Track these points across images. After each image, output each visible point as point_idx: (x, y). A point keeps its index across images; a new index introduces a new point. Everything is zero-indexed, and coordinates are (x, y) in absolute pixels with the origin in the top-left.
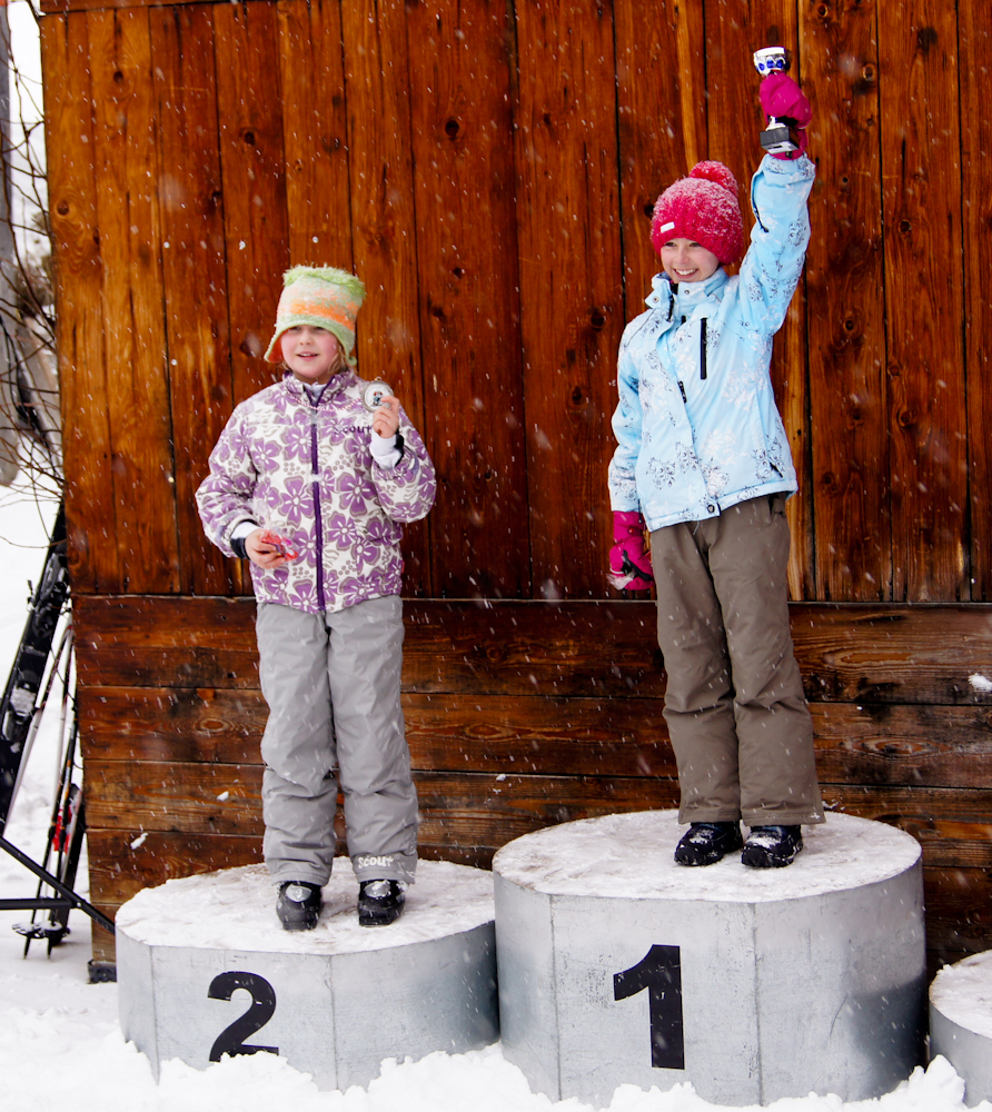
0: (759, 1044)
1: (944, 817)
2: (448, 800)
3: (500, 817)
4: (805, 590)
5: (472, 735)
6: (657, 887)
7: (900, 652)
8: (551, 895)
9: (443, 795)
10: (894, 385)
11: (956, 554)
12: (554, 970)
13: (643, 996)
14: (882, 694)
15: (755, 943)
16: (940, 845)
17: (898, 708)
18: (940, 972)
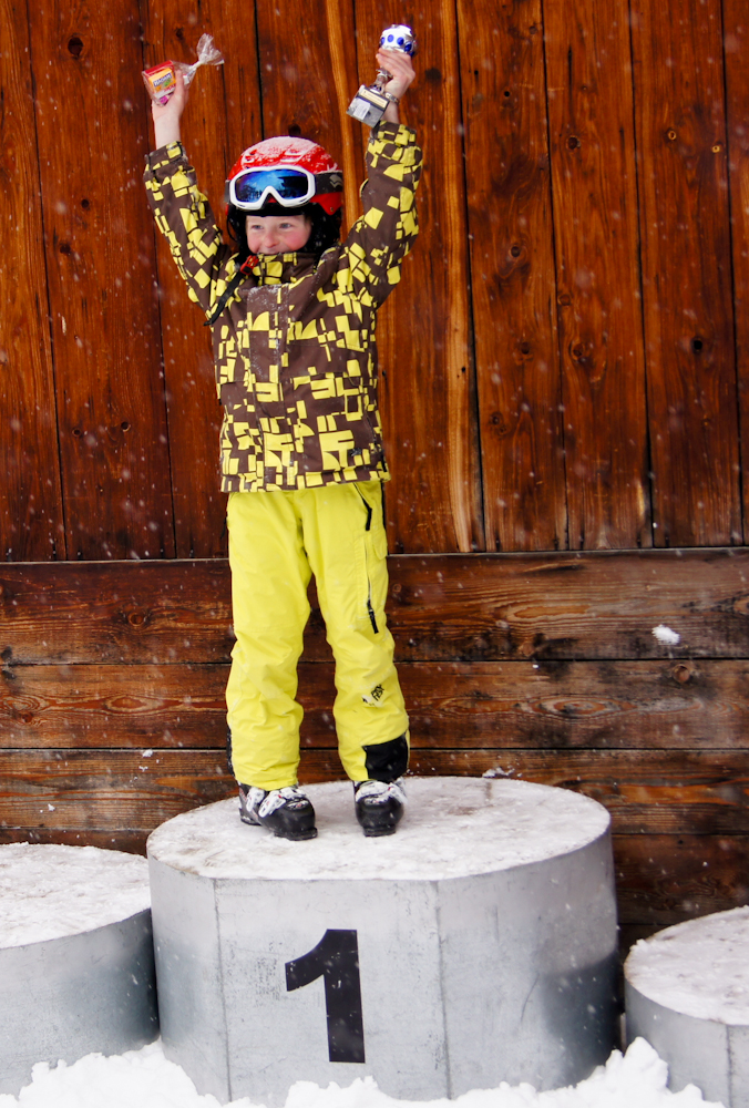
0: (446, 1032)
1: (629, 780)
2: (90, 781)
3: (148, 796)
4: (473, 538)
5: (115, 708)
6: (329, 867)
7: (578, 605)
8: (214, 880)
9: (84, 776)
10: (566, 315)
11: (636, 497)
12: (220, 960)
13: (317, 987)
14: (559, 650)
15: (439, 922)
16: (625, 811)
17: (578, 665)
18: (634, 948)
